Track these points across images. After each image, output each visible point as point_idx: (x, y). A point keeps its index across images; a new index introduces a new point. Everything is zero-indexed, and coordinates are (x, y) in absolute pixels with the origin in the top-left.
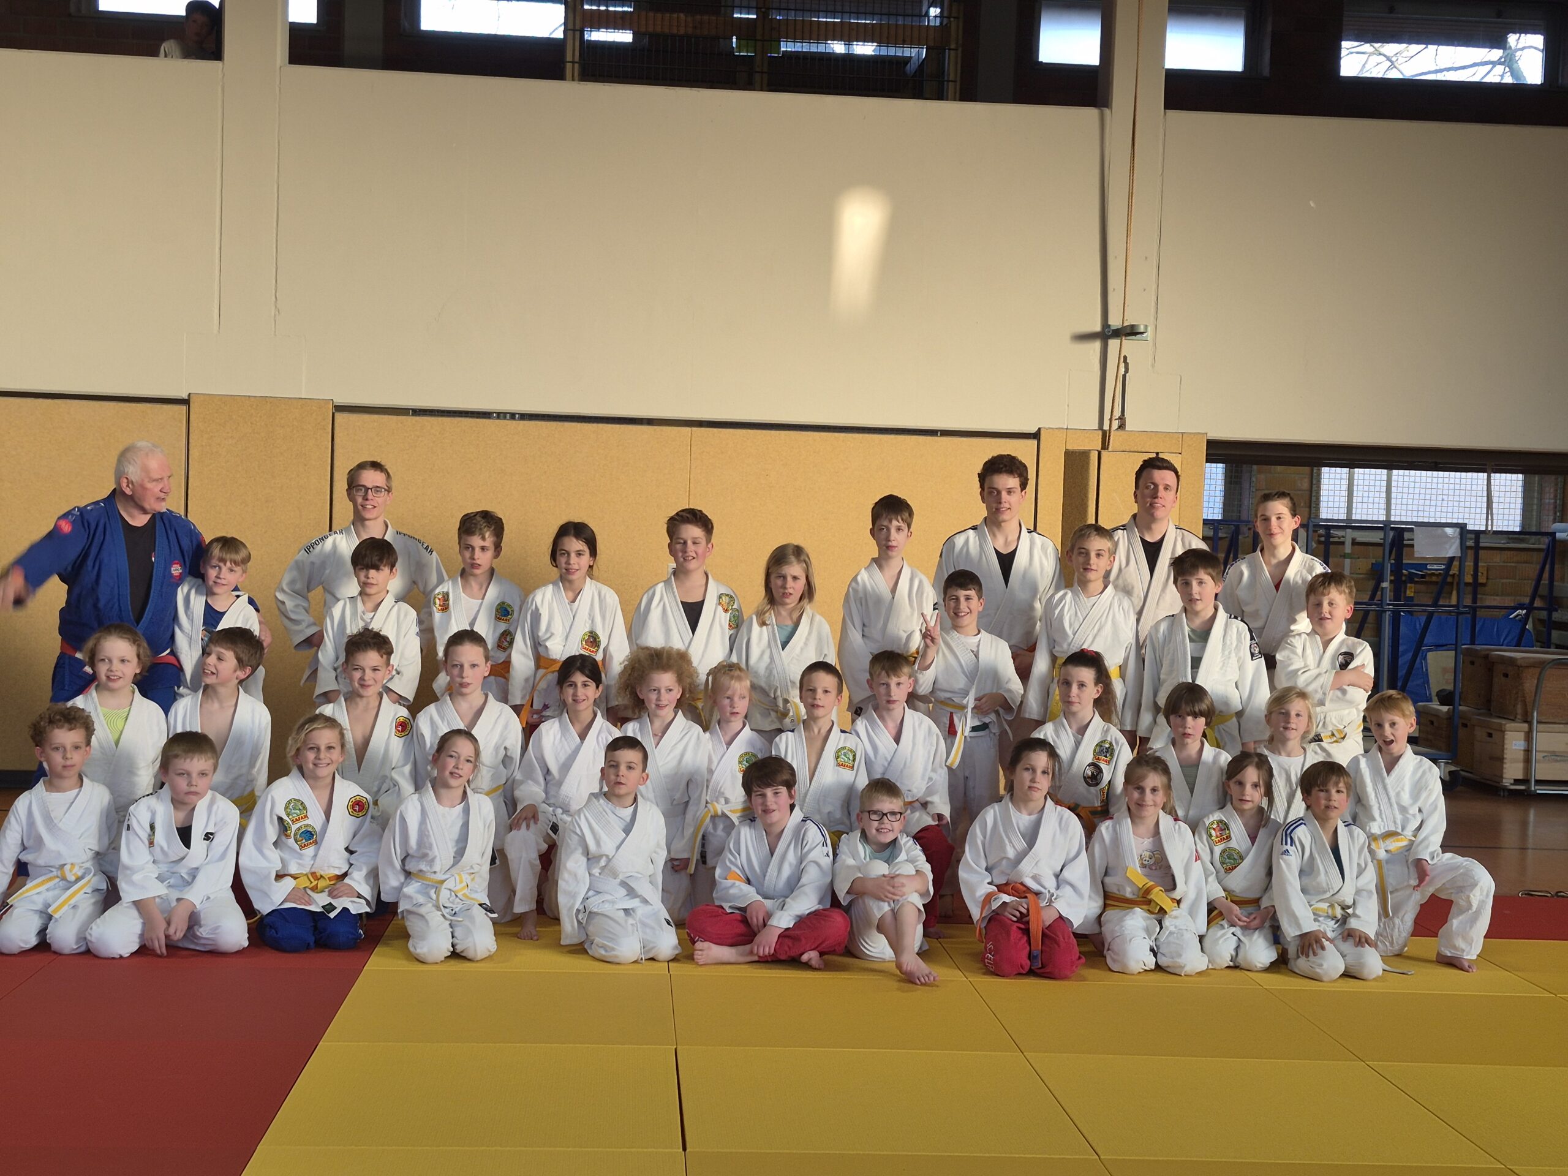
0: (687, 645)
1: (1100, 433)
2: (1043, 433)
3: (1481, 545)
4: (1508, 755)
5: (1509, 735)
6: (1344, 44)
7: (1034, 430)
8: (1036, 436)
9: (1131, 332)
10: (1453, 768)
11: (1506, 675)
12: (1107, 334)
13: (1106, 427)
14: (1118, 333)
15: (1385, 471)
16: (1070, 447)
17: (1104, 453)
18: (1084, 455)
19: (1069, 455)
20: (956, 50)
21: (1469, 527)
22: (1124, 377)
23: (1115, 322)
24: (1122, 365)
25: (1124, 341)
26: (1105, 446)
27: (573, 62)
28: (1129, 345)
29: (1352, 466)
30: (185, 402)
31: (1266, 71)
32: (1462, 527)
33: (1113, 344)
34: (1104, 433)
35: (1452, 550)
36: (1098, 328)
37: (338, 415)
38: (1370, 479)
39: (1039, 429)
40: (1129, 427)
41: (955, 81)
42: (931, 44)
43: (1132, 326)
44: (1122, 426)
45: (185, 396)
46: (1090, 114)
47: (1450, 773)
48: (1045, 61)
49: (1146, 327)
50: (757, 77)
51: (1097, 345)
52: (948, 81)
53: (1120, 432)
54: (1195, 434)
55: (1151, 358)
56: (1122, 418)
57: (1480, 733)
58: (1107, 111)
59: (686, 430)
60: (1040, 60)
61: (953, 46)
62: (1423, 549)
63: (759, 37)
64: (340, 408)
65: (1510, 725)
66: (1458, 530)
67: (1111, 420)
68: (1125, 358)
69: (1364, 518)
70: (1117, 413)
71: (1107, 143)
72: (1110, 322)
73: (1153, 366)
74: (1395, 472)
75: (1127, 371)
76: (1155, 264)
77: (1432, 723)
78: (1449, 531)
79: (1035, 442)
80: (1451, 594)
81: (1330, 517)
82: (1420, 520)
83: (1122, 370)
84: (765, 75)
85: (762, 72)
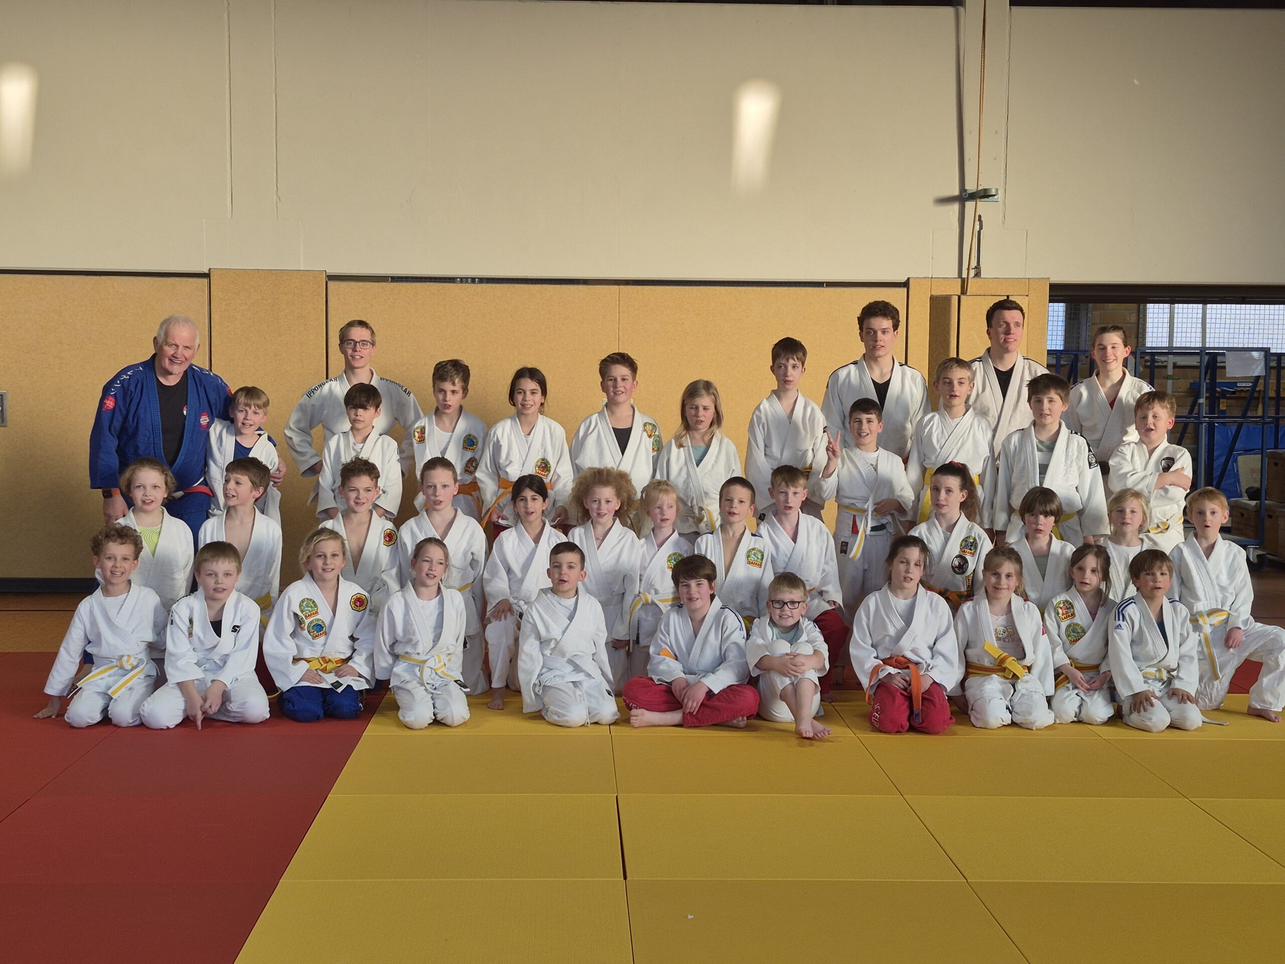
0: (618, 464)
1: (960, 280)
2: (911, 281)
3: (1283, 365)
7: (903, 279)
8: (906, 284)
9: (984, 195)
10: (1260, 552)
12: (964, 197)
13: (964, 275)
14: (973, 196)
15: (1200, 306)
16: (934, 293)
17: (963, 297)
18: (947, 299)
19: (933, 299)
21: (1272, 351)
22: (979, 232)
23: (971, 187)
24: (977, 223)
25: (979, 203)
26: (964, 291)
28: (983, 206)
29: (1172, 301)
30: (207, 275)
32: (1266, 351)
33: (970, 205)
34: (963, 280)
35: (1258, 370)
36: (956, 192)
37: (330, 283)
38: (1187, 313)
39: (908, 279)
40: (983, 274)
43: (985, 190)
44: (977, 275)
45: (206, 270)
46: (948, 11)
47: (1258, 556)
49: (997, 190)
51: (956, 207)
53: (976, 279)
54: (1039, 279)
55: (1001, 216)
56: (978, 268)
57: (1282, 523)
58: (961, 9)
59: (615, 288)
62: (1234, 370)
64: (332, 278)
66: (1263, 353)
67: (968, 269)
68: (980, 217)
69: (1183, 345)
70: (974, 263)
71: (962, 35)
72: (966, 188)
73: (1003, 223)
74: (1209, 306)
75: (981, 228)
76: (1004, 136)
77: (1242, 515)
78: (1255, 354)
79: (905, 289)
80: (1257, 407)
81: (1154, 345)
82: (1231, 346)
83: (977, 228)
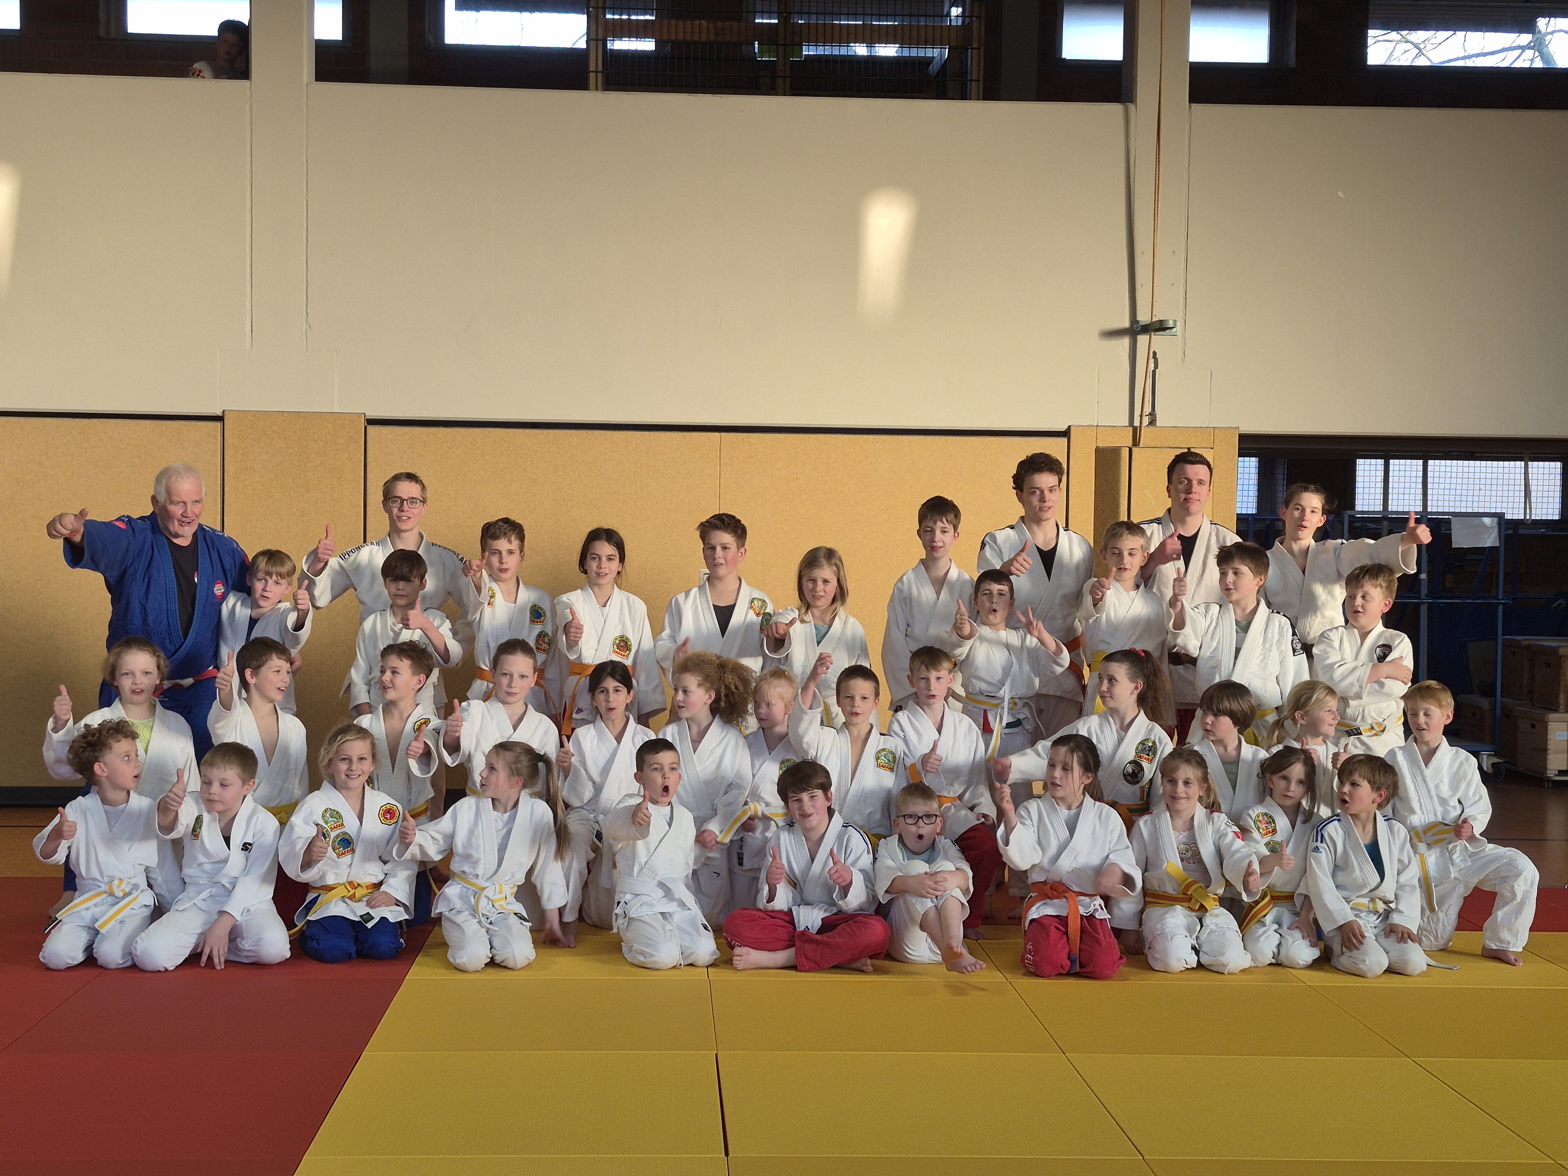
1: (1131, 429)
2: (1072, 429)
3: (1520, 534)
4: (1551, 746)
5: (1552, 726)
6: (1371, 33)
7: (1063, 428)
8: (1066, 434)
9: (1160, 327)
10: (1495, 760)
11: (1548, 665)
12: (1136, 330)
13: (1137, 423)
14: (1147, 329)
15: (1421, 462)
16: (1100, 445)
17: (1134, 449)
18: (1115, 452)
19: (1098, 451)
20: (979, 48)
21: (1508, 517)
22: (1154, 372)
23: (1144, 317)
24: (1152, 361)
25: (1153, 336)
26: (1136, 442)
27: (596, 72)
28: (1158, 341)
29: (1387, 457)
30: (220, 419)
31: (1292, 62)
32: (1500, 516)
33: (1143, 340)
34: (1135, 429)
35: (1491, 540)
36: (1126, 324)
37: (370, 428)
38: (1406, 469)
39: (1069, 427)
40: (1159, 422)
41: (978, 81)
42: (953, 44)
43: (1161, 322)
44: (1152, 422)
45: (219, 413)
46: (1115, 109)
47: (1493, 764)
48: (1069, 57)
49: (1175, 322)
50: (780, 81)
51: (1126, 341)
52: (971, 81)
53: (1151, 428)
54: (1226, 428)
55: (1180, 353)
56: (1153, 414)
57: (1522, 724)
58: (1131, 107)
59: (716, 435)
60: (1063, 57)
61: (975, 46)
62: (1461, 539)
63: (781, 41)
64: (371, 422)
65: (1552, 716)
66: (1496, 519)
67: (1141, 416)
68: (1155, 353)
69: (1400, 509)
70: (1148, 409)
71: (1132, 139)
72: (1138, 319)
73: (1183, 361)
74: (1430, 462)
75: (1156, 367)
76: (1183, 258)
77: (1474, 714)
78: (1487, 521)
79: (1066, 440)
81: (1365, 509)
82: (1458, 510)
83: (1152, 366)
84: (788, 80)
85: (785, 77)
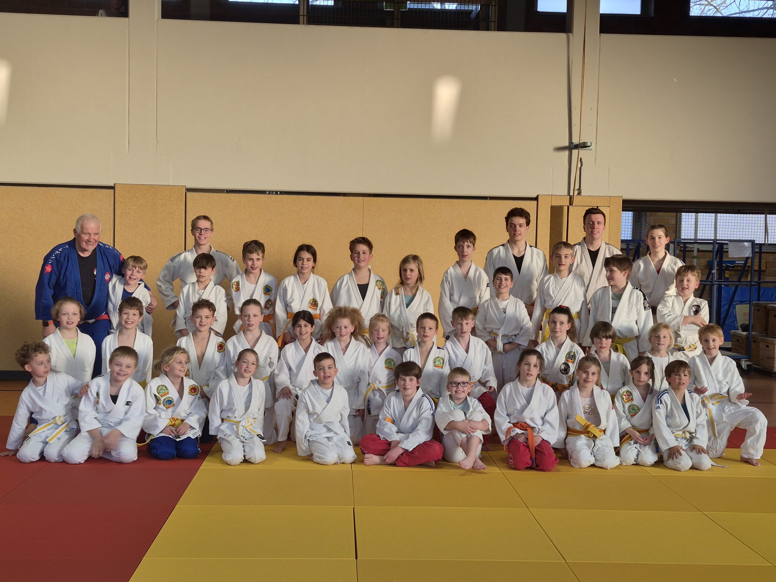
0: (360, 305)
1: (569, 197)
2: (539, 197)
3: (763, 251)
7: (535, 196)
8: (536, 199)
9: (584, 146)
10: (749, 363)
11: (775, 316)
12: (572, 147)
13: (571, 194)
14: (577, 147)
15: (714, 214)
16: (553, 204)
17: (570, 207)
18: (561, 208)
19: (553, 208)
20: (495, 6)
21: (756, 242)
22: (580, 168)
23: (576, 141)
24: (579, 163)
25: (580, 150)
26: (571, 203)
27: (303, 16)
28: (583, 153)
29: (697, 212)
30: (113, 188)
31: (652, 14)
32: (752, 242)
33: (575, 152)
34: (571, 197)
35: (748, 253)
36: (567, 144)
37: (188, 193)
38: (706, 218)
39: (538, 195)
40: (583, 193)
41: (495, 22)
42: (482, 3)
43: (584, 143)
44: (579, 194)
45: (112, 185)
46: (563, 36)
47: (748, 365)
48: (540, 11)
49: (591, 143)
50: (395, 21)
51: (567, 153)
52: (491, 22)
53: (579, 196)
54: (616, 197)
55: (594, 159)
56: (579, 189)
57: (762, 345)
58: (571, 35)
59: (361, 198)
60: (538, 10)
61: (493, 4)
62: (733, 253)
63: (396, 1)
64: (189, 190)
66: (751, 243)
67: (574, 190)
68: (581, 159)
69: (703, 238)
70: (577, 187)
71: (571, 51)
72: (573, 142)
73: (595, 163)
74: (719, 215)
75: (582, 166)
76: (596, 112)
77: (738, 340)
78: (746, 244)
79: (536, 202)
80: (748, 275)
81: (686, 238)
82: (732, 239)
83: (579, 165)
84: (399, 21)
85: (398, 19)
